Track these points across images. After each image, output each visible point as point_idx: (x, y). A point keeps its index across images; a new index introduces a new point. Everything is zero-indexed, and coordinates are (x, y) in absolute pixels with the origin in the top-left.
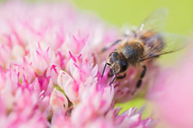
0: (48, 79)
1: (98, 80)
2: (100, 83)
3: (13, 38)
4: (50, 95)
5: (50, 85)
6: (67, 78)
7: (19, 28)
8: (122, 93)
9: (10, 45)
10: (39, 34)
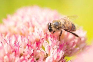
0: (40, 43)
1: (59, 47)
2: (60, 49)
3: (30, 24)
4: (39, 50)
5: (41, 45)
6: (47, 45)
7: (33, 19)
8: (68, 53)
9: (28, 26)
10: (40, 24)
